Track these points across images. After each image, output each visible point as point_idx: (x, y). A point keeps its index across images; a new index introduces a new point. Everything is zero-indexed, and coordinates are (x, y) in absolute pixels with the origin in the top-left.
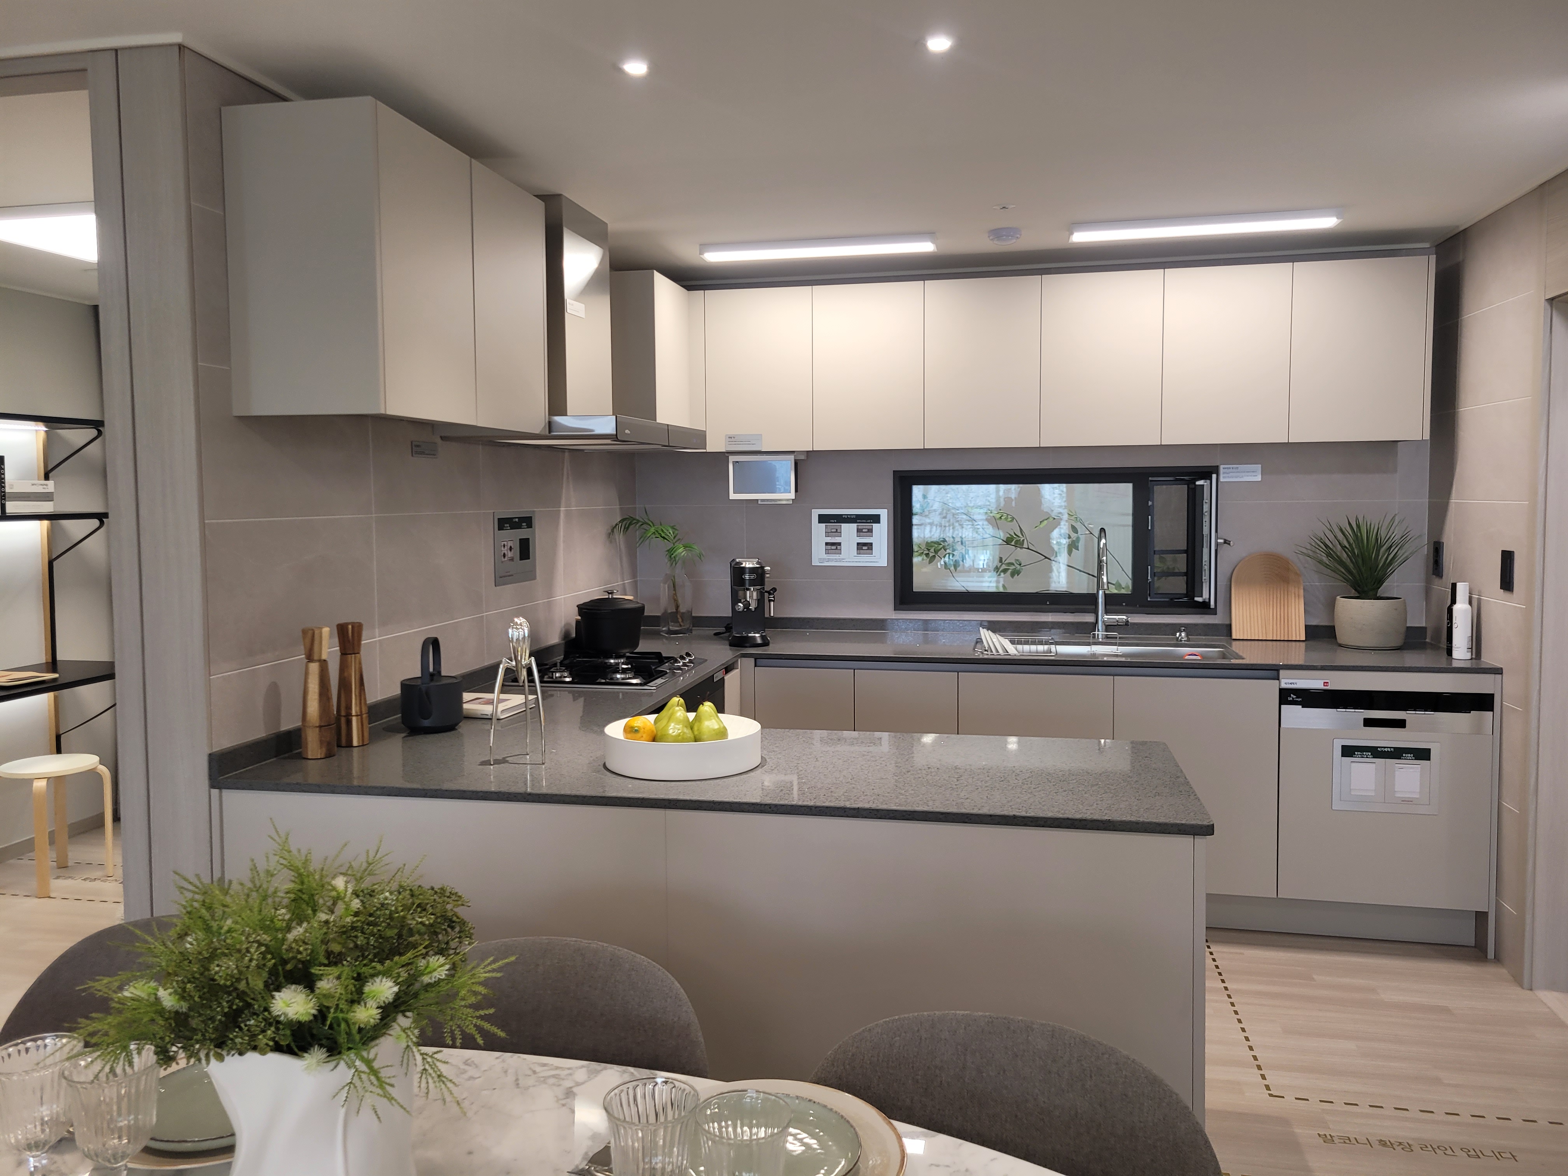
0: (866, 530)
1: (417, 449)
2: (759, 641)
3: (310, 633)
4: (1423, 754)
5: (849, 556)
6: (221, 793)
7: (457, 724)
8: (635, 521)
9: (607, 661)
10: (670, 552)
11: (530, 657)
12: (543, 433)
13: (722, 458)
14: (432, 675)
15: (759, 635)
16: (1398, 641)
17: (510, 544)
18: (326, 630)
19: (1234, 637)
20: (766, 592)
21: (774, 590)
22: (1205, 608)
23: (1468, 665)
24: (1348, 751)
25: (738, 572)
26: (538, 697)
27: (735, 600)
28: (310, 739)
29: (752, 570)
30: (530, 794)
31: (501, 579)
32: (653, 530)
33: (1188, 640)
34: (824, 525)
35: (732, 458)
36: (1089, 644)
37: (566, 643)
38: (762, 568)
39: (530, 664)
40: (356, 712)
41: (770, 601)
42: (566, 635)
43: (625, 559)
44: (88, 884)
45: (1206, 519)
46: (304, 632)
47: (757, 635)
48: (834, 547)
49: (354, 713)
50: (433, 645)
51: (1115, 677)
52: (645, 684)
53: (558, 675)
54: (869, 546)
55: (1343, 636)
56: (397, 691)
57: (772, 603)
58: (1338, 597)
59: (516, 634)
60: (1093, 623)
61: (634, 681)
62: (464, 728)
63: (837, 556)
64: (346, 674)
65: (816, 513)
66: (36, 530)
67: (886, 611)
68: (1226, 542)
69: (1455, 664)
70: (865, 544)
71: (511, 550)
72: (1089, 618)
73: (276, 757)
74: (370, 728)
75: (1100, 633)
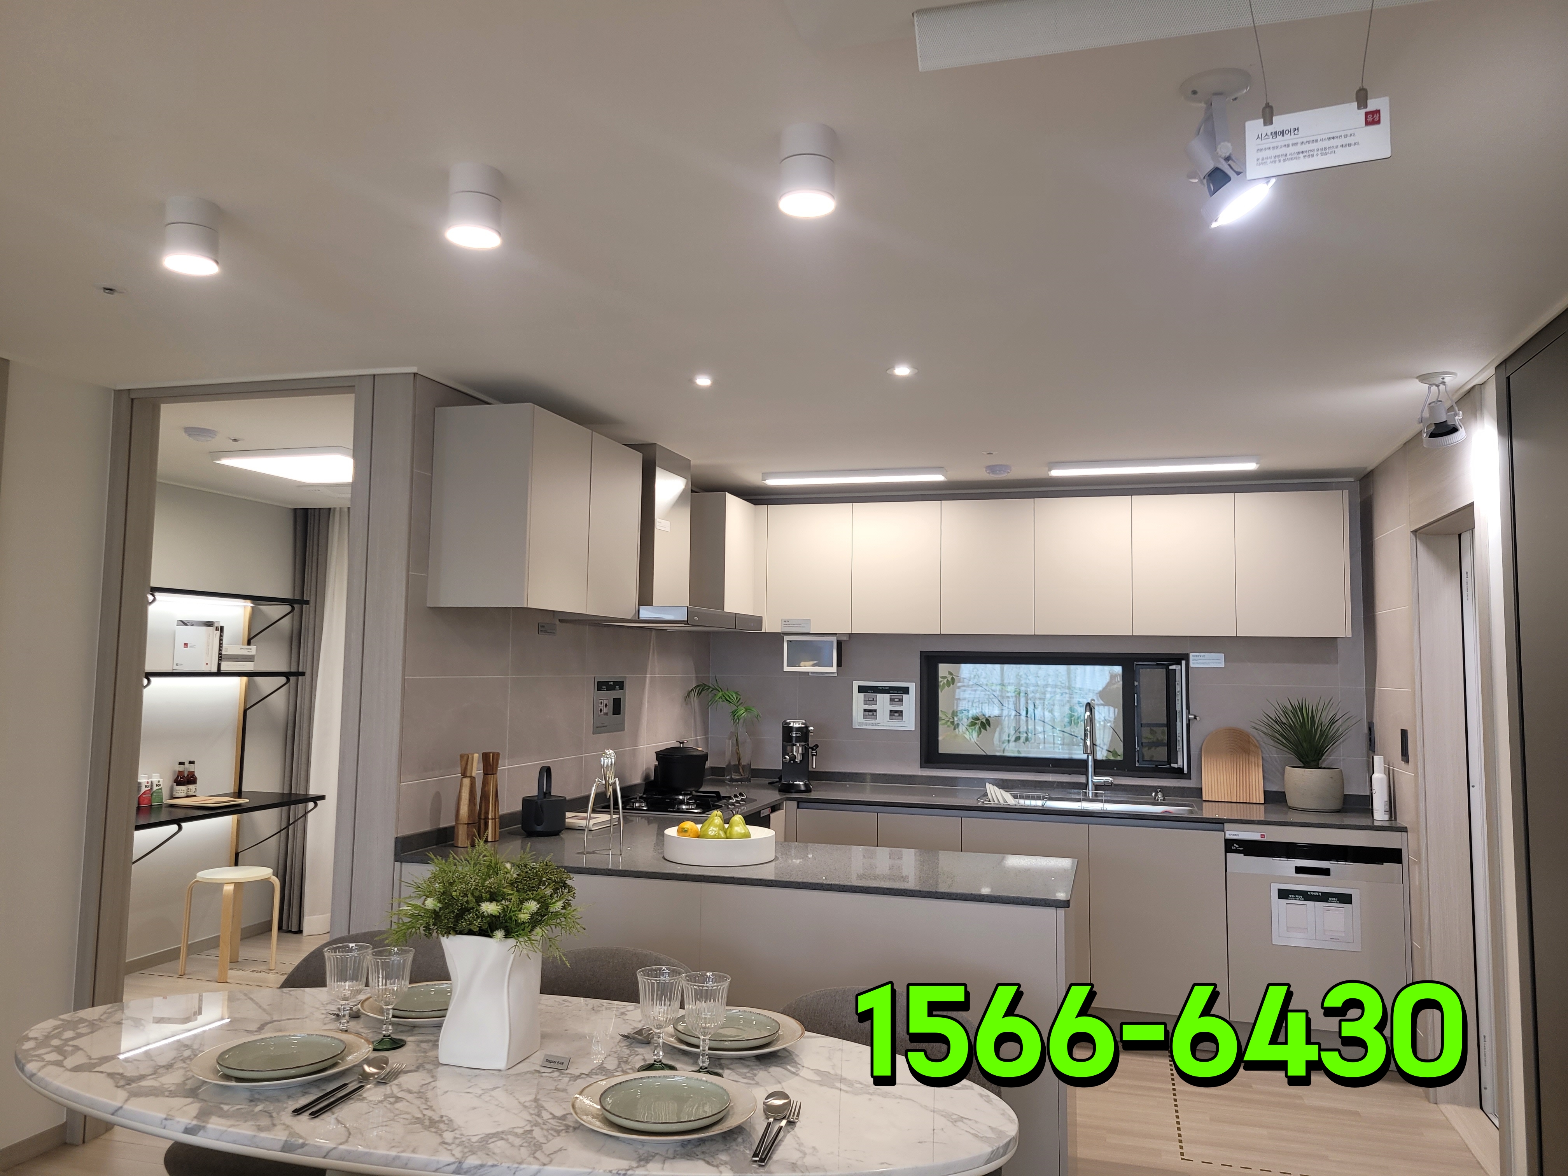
0: (898, 700)
1: (543, 629)
2: (803, 788)
3: (465, 758)
4: (1346, 899)
5: (883, 721)
6: (401, 865)
7: (560, 832)
8: (707, 687)
9: (677, 797)
10: (734, 713)
11: (615, 778)
12: (634, 619)
13: (777, 638)
14: (545, 794)
15: (802, 783)
16: (1337, 805)
17: (606, 702)
18: (476, 756)
19: (1204, 799)
20: (810, 748)
21: (817, 746)
22: (1179, 773)
23: (1387, 824)
24: (1284, 894)
25: (787, 730)
26: (620, 817)
27: (785, 753)
28: (460, 832)
29: (798, 729)
30: (610, 870)
31: (598, 729)
32: (720, 694)
33: (1164, 800)
34: (863, 694)
35: (786, 638)
36: (1079, 800)
37: (646, 783)
38: (807, 727)
39: (615, 783)
40: (492, 816)
41: (813, 755)
42: (646, 778)
43: (698, 719)
44: (255, 974)
45: (1178, 697)
46: (462, 756)
47: (801, 783)
48: (870, 713)
49: (490, 817)
50: (547, 771)
51: (1090, 825)
52: (703, 813)
53: (637, 805)
54: (900, 713)
55: (1291, 801)
56: (519, 808)
57: (814, 757)
58: (1287, 767)
59: (606, 761)
60: (1084, 783)
61: (696, 811)
62: (564, 835)
63: (873, 721)
64: (486, 789)
65: (856, 685)
66: (238, 683)
67: (915, 770)
68: (1195, 718)
69: (1376, 823)
70: (896, 712)
71: (606, 707)
72: (1082, 779)
73: (436, 845)
74: (500, 832)
75: (1091, 793)
